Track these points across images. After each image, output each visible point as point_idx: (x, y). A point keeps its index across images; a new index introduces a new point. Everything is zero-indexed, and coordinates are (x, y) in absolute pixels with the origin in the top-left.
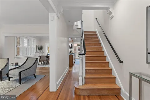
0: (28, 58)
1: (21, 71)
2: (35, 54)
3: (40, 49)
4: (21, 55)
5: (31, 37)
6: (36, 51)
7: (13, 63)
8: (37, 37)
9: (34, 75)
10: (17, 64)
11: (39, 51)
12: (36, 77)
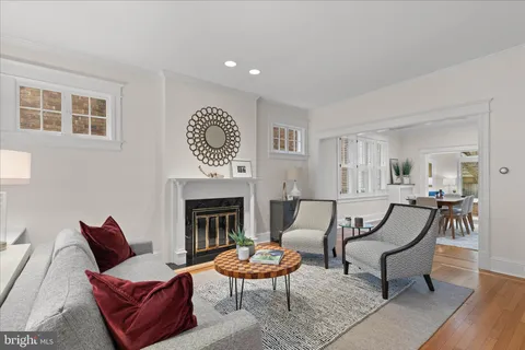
0: (392, 206)
1: (388, 254)
2: (387, 190)
3: (401, 172)
4: (350, 191)
5: (375, 132)
6: (388, 181)
7: (349, 219)
8: (391, 129)
9: (427, 278)
10: (360, 222)
11: (399, 181)
12: (432, 289)
